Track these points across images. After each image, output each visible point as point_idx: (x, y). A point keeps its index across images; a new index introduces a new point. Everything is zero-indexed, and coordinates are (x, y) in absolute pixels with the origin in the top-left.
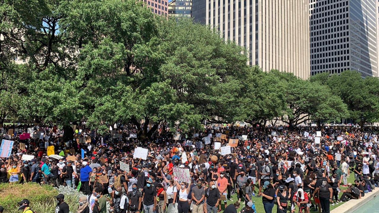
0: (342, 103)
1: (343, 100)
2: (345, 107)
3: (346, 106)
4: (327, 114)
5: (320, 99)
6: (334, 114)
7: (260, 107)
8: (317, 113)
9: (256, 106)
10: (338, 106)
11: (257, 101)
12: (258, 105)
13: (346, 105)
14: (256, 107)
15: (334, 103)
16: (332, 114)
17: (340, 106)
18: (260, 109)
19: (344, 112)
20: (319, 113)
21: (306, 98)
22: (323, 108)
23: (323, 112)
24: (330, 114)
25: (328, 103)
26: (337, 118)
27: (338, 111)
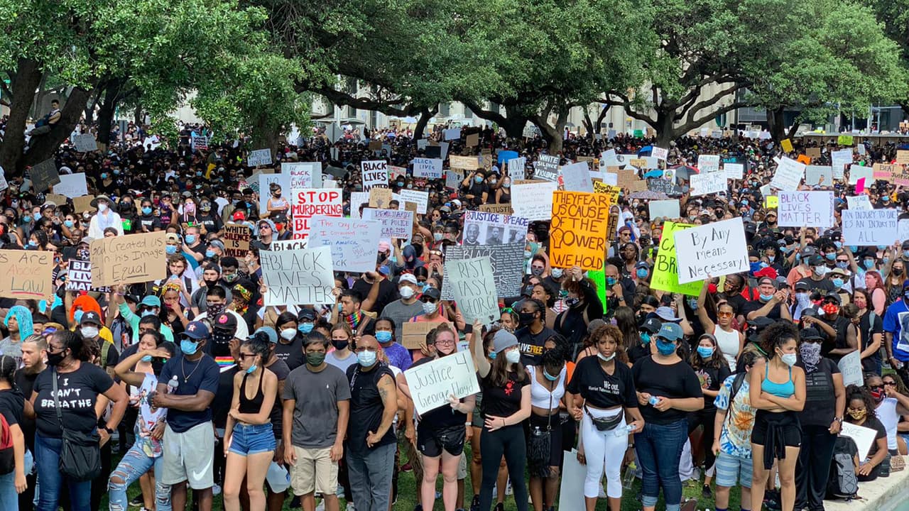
0: (880, 36)
1: (883, 25)
2: (889, 55)
3: (893, 50)
4: (817, 78)
5: (795, 18)
6: (846, 83)
7: (553, 38)
8: (778, 77)
9: (535, 32)
10: (864, 49)
11: (538, 12)
12: (544, 27)
13: (893, 44)
14: (535, 35)
15: (848, 38)
16: (838, 83)
17: (871, 49)
18: (553, 46)
19: (885, 74)
20: (786, 76)
21: (735, 12)
22: (801, 56)
23: (805, 71)
24: (831, 82)
25: (823, 33)
26: (859, 98)
27: (862, 68)
